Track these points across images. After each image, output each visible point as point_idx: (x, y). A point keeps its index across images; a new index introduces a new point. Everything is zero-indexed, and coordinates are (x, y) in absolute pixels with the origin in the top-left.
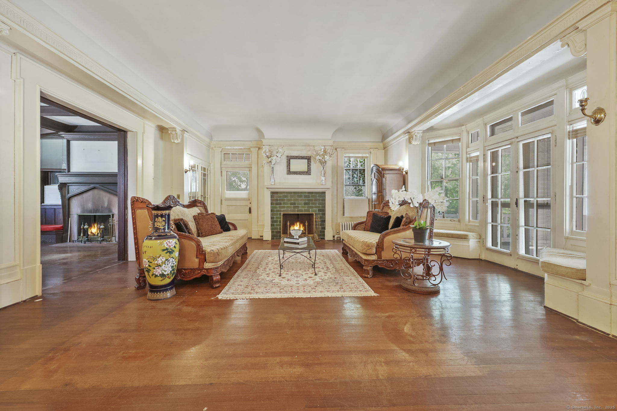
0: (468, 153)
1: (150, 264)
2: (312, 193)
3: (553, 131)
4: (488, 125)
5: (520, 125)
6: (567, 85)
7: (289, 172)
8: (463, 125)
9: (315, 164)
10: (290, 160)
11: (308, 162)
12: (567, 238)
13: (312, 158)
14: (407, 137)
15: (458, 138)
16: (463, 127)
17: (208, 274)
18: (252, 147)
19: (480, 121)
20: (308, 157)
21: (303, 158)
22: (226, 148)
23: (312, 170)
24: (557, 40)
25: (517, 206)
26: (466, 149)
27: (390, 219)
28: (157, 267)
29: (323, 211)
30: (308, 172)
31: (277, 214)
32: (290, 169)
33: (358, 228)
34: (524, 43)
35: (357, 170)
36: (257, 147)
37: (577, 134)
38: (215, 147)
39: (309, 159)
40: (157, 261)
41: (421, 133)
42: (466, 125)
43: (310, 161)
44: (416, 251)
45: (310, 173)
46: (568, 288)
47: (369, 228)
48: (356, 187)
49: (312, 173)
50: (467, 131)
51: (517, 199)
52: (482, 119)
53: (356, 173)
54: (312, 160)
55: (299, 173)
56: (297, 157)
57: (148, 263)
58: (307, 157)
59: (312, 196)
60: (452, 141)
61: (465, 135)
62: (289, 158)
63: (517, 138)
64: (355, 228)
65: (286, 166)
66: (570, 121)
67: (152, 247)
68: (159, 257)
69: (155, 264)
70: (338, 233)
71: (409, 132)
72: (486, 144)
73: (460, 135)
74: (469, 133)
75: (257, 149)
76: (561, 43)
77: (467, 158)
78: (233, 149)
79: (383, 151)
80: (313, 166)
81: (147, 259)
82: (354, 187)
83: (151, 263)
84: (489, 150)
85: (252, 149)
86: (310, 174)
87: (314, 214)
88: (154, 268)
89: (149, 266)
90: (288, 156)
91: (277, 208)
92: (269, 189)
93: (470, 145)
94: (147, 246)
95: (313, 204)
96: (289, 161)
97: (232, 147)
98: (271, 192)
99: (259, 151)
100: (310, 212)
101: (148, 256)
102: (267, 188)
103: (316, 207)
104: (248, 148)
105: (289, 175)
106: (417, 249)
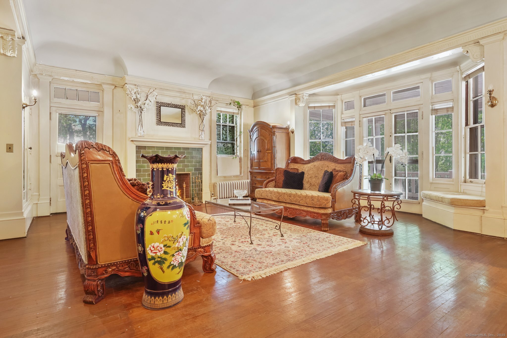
0: (342, 119)
1: (168, 250)
2: (188, 149)
3: (420, 108)
4: (363, 97)
5: (392, 102)
6: (431, 78)
7: (159, 122)
8: (338, 95)
9: (190, 115)
10: (160, 107)
11: (182, 112)
12: (432, 183)
13: (186, 107)
14: (294, 98)
15: (332, 105)
16: (339, 97)
17: (206, 254)
18: (104, 83)
19: (356, 93)
20: (182, 106)
21: (176, 106)
22: (62, 78)
23: (186, 122)
24: (460, 47)
25: (391, 162)
26: (341, 115)
27: (304, 175)
28: (177, 253)
29: (199, 170)
30: (182, 125)
31: (144, 175)
32: (160, 118)
33: (270, 185)
34: (436, 43)
35: (227, 126)
36: (113, 85)
37: (437, 112)
38: (42, 74)
39: (183, 108)
40: (178, 244)
41: (308, 96)
42: (341, 95)
43: (185, 111)
44: (387, 199)
45: (185, 125)
46: (472, 214)
47: (281, 185)
48: (225, 144)
49: (186, 126)
50: (341, 100)
51: (390, 156)
52: (358, 92)
53: (225, 130)
54: (186, 111)
55: (171, 124)
56: (169, 104)
57: (163, 249)
58: (180, 105)
59: (189, 153)
60: (329, 106)
61: (339, 103)
62: (160, 104)
63: (390, 110)
64: (266, 186)
65: (156, 114)
66: (432, 102)
67: (172, 221)
68: (181, 235)
69: (174, 248)
70: (213, 194)
71: (296, 94)
72: (361, 113)
73: (335, 102)
74: (342, 102)
75: (113, 87)
76: (463, 49)
77: (342, 123)
78: (73, 81)
79: (253, 109)
80: (188, 117)
81: (162, 243)
82: (223, 144)
83: (169, 248)
84: (365, 117)
85: (104, 86)
86: (184, 127)
87: (191, 174)
88: (173, 255)
89: (165, 253)
90: (158, 102)
91: (144, 167)
92: (135, 143)
93: (344, 112)
94: (161, 221)
95: (189, 162)
96: (159, 109)
97: (71, 79)
98: (136, 146)
99: (115, 91)
100: (185, 171)
101: (165, 237)
102: (132, 141)
103: (192, 166)
104: (99, 83)
105: (159, 126)
106: (389, 197)
